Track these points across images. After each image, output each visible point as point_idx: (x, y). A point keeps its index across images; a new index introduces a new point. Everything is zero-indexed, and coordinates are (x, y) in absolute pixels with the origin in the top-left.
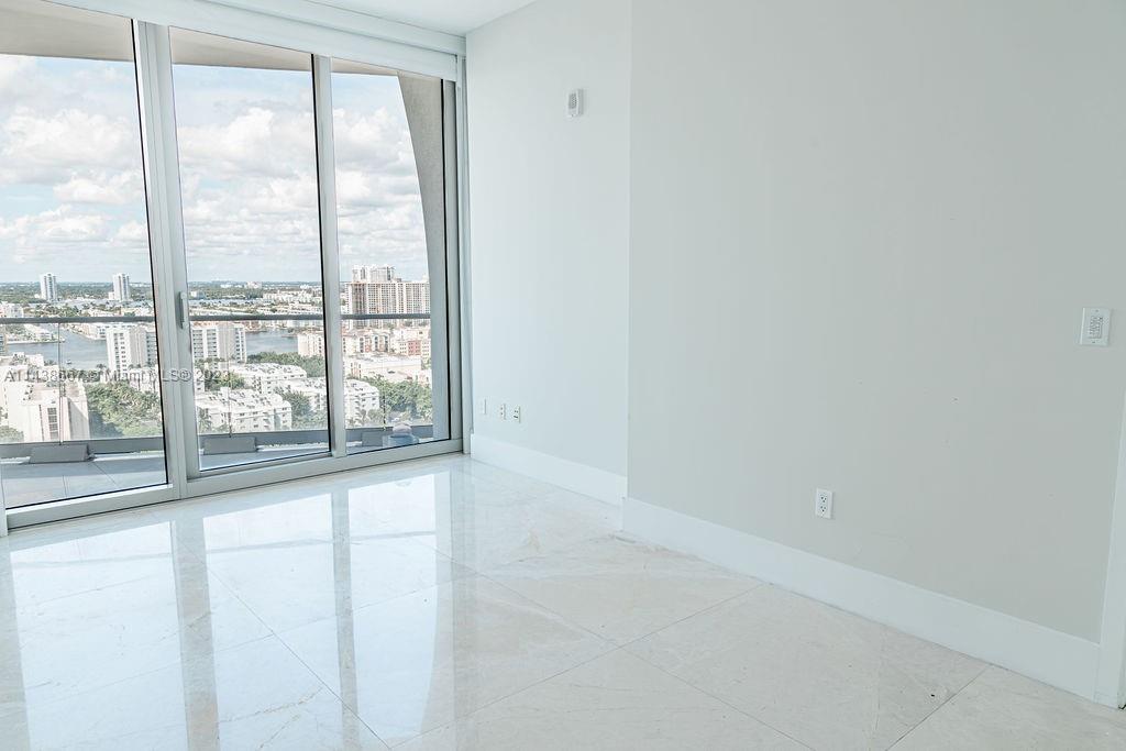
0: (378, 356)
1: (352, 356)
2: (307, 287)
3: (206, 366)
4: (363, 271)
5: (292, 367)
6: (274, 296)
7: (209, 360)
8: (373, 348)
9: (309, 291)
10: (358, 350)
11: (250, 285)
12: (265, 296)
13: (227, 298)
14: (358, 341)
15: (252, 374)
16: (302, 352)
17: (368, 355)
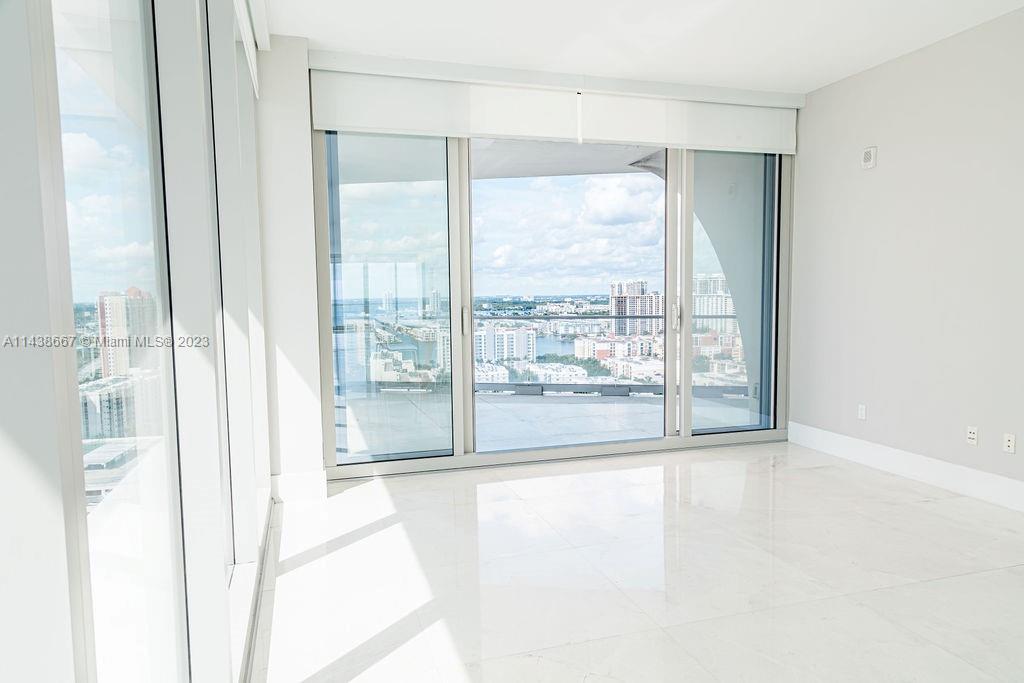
0: (646, 359)
1: (622, 360)
2: (571, 300)
3: (506, 363)
4: (620, 286)
5: (575, 367)
6: (545, 307)
7: (508, 359)
8: (639, 352)
9: (572, 303)
10: (626, 354)
11: (525, 298)
12: (538, 307)
13: (509, 309)
14: (626, 346)
15: (543, 372)
16: (578, 354)
17: (637, 358)
